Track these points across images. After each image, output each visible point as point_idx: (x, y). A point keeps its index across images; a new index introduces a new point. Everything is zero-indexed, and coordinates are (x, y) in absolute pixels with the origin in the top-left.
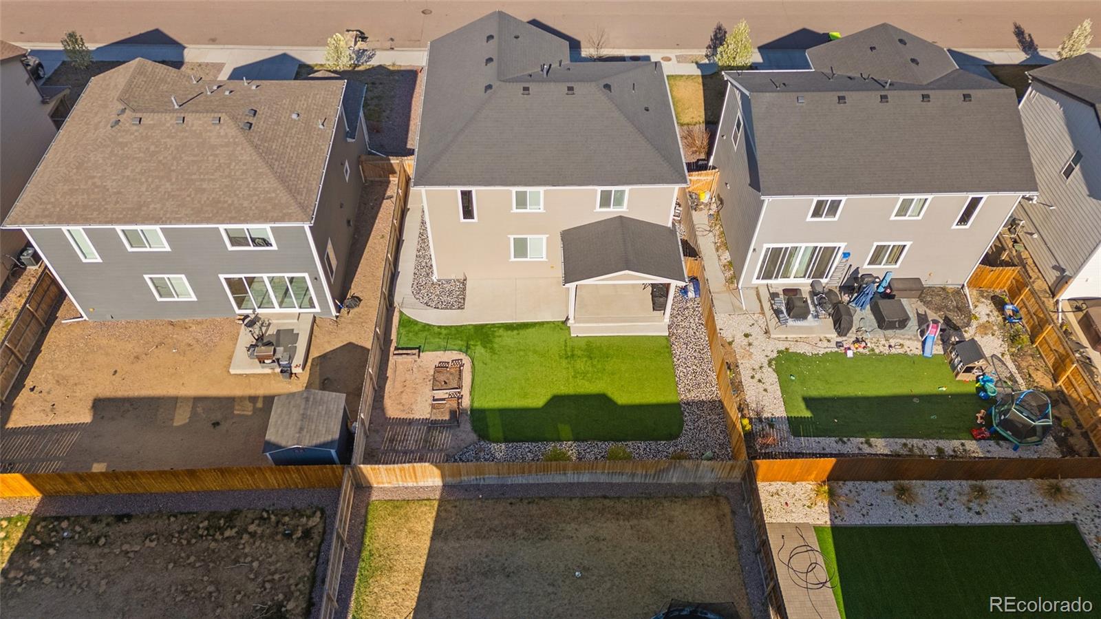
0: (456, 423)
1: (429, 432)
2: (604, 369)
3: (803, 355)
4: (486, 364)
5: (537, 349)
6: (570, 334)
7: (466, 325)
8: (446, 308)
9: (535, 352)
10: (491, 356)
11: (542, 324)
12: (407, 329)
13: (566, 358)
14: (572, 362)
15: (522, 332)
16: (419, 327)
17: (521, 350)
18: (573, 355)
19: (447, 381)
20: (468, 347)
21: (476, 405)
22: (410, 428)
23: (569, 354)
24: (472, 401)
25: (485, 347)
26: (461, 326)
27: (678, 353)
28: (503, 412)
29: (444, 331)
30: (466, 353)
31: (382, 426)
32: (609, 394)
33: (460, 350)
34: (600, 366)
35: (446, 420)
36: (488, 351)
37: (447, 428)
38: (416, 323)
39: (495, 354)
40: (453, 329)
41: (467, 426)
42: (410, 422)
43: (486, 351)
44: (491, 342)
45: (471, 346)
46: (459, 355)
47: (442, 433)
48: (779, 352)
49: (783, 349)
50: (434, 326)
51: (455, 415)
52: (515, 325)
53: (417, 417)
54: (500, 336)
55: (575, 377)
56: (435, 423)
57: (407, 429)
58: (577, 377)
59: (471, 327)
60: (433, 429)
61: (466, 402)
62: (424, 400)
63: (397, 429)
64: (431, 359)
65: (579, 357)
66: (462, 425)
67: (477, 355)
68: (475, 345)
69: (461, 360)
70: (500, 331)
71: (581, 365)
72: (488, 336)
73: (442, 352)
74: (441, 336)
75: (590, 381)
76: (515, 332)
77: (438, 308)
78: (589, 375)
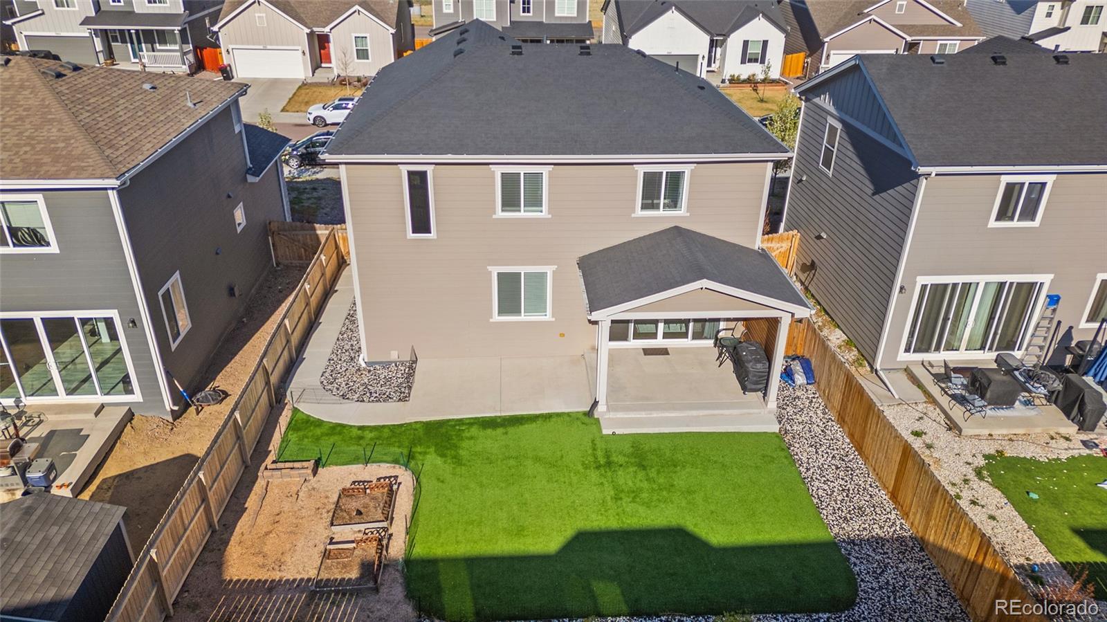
0: (371, 585)
1: (308, 605)
2: (673, 486)
3: (1033, 461)
4: (443, 482)
5: (541, 454)
6: (600, 430)
7: (410, 424)
8: (379, 401)
9: (537, 459)
10: (454, 468)
11: (547, 417)
12: (301, 433)
13: (598, 467)
14: (609, 474)
15: (511, 430)
16: (324, 429)
17: (509, 458)
18: (609, 464)
19: (362, 510)
20: (411, 456)
21: (419, 551)
22: (270, 599)
23: (602, 461)
24: (411, 544)
25: (443, 455)
26: (401, 425)
27: (804, 459)
28: (472, 562)
29: (369, 435)
30: (406, 466)
31: (209, 596)
32: (690, 527)
33: (396, 462)
34: (661, 480)
35: (350, 579)
36: (449, 461)
37: (351, 595)
38: (319, 423)
39: (461, 465)
40: (386, 430)
41: (394, 590)
42: (271, 587)
43: (445, 462)
44: (456, 447)
45: (417, 455)
46: (391, 470)
47: (339, 607)
48: (986, 457)
49: (993, 452)
50: (351, 426)
51: (372, 572)
52: (499, 420)
53: (289, 576)
54: (472, 438)
55: (617, 498)
56: (326, 585)
57: (262, 601)
58: (621, 499)
59: (418, 426)
60: (320, 599)
61: (397, 549)
62: (310, 544)
63: (239, 601)
64: (336, 477)
65: (621, 466)
66: (383, 590)
67: (426, 468)
68: (425, 453)
69: (396, 477)
70: (473, 429)
71: (626, 478)
72: (449, 438)
73: (361, 465)
74: (361, 442)
75: (648, 505)
76: (500, 431)
77: (363, 401)
78: (645, 495)
